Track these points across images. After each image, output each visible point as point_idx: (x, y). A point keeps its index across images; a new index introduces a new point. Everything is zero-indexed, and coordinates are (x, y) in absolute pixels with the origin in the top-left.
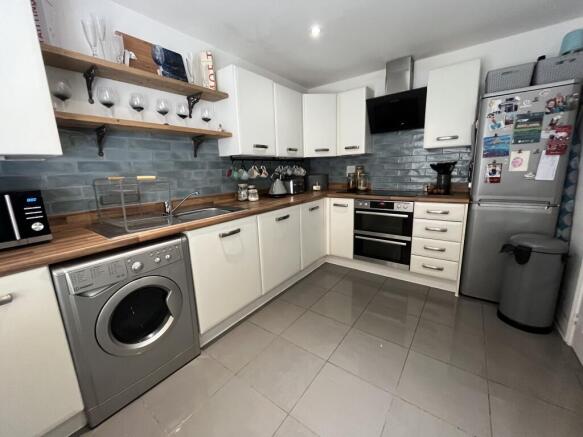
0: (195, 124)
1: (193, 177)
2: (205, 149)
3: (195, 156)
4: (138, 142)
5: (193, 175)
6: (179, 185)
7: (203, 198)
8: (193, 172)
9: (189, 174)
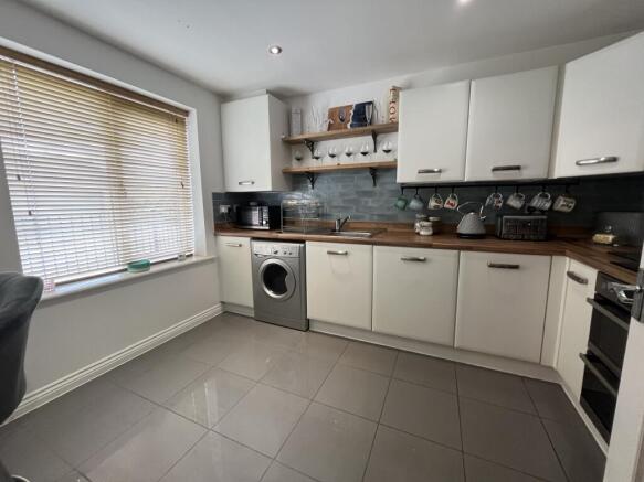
0: (378, 158)
1: (370, 204)
2: (385, 179)
3: (375, 185)
4: (333, 179)
5: (371, 202)
6: (357, 210)
7: (377, 223)
8: (370, 200)
9: (366, 202)
